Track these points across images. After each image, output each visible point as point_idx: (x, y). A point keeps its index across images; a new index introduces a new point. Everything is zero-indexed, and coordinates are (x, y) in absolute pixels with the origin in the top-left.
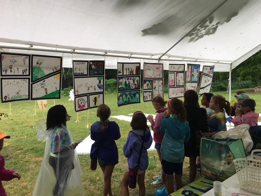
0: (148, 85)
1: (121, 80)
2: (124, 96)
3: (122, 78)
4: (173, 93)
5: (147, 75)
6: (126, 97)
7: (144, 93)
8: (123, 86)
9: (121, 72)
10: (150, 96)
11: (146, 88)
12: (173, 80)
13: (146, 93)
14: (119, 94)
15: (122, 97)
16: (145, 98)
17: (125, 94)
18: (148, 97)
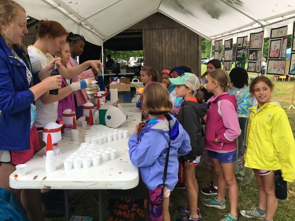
0: (254, 55)
1: (240, 51)
2: (240, 64)
3: (241, 49)
4: (274, 68)
5: (254, 46)
6: (242, 65)
7: (249, 63)
8: (241, 56)
9: (241, 45)
10: (254, 67)
11: (252, 58)
12: (277, 49)
13: (251, 64)
14: (237, 62)
15: (239, 65)
16: (249, 68)
17: (242, 63)
18: (252, 68)
